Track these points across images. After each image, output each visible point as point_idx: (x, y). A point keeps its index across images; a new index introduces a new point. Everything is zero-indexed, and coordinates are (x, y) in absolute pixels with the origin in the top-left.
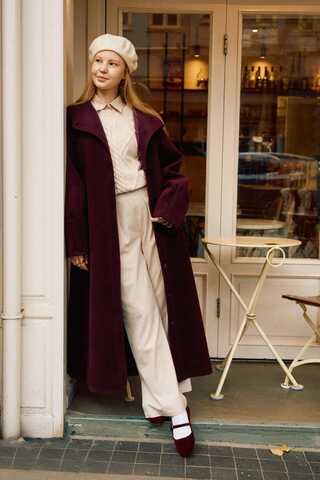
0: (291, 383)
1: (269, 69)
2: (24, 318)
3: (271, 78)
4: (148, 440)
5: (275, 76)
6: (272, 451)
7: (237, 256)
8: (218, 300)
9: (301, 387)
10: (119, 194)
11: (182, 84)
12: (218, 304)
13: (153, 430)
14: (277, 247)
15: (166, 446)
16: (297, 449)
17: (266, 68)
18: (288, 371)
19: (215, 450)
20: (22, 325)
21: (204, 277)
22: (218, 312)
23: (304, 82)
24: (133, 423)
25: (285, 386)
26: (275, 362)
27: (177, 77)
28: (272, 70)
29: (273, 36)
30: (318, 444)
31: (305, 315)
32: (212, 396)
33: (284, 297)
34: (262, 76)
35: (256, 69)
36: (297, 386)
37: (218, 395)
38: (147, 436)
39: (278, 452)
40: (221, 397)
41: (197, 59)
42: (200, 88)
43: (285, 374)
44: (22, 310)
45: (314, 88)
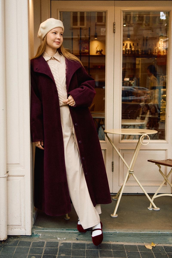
0: (153, 207)
1: (132, 45)
2: (8, 176)
3: (133, 49)
4: (78, 242)
5: (135, 48)
6: (146, 246)
7: (122, 139)
8: (113, 162)
9: (158, 209)
10: (61, 106)
11: (89, 52)
12: (113, 164)
13: (81, 236)
14: (145, 134)
15: (88, 245)
16: (159, 245)
17: (130, 44)
18: (152, 201)
19: (115, 247)
20: (7, 180)
21: (105, 150)
22: (113, 169)
23: (149, 50)
24: (69, 233)
25: (150, 209)
26: (144, 195)
27: (86, 49)
28: (133, 45)
29: (131, 30)
30: (171, 241)
31: (160, 170)
32: (111, 215)
33: (148, 161)
34: (128, 48)
35: (125, 45)
36: (157, 209)
37: (115, 215)
38: (77, 239)
39: (149, 247)
40: (117, 216)
41: (96, 40)
42: (98, 54)
43: (150, 202)
44: (7, 172)
45: (154, 54)
